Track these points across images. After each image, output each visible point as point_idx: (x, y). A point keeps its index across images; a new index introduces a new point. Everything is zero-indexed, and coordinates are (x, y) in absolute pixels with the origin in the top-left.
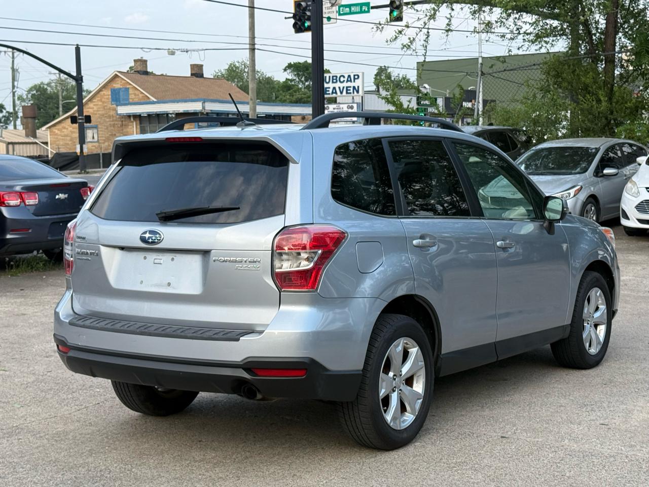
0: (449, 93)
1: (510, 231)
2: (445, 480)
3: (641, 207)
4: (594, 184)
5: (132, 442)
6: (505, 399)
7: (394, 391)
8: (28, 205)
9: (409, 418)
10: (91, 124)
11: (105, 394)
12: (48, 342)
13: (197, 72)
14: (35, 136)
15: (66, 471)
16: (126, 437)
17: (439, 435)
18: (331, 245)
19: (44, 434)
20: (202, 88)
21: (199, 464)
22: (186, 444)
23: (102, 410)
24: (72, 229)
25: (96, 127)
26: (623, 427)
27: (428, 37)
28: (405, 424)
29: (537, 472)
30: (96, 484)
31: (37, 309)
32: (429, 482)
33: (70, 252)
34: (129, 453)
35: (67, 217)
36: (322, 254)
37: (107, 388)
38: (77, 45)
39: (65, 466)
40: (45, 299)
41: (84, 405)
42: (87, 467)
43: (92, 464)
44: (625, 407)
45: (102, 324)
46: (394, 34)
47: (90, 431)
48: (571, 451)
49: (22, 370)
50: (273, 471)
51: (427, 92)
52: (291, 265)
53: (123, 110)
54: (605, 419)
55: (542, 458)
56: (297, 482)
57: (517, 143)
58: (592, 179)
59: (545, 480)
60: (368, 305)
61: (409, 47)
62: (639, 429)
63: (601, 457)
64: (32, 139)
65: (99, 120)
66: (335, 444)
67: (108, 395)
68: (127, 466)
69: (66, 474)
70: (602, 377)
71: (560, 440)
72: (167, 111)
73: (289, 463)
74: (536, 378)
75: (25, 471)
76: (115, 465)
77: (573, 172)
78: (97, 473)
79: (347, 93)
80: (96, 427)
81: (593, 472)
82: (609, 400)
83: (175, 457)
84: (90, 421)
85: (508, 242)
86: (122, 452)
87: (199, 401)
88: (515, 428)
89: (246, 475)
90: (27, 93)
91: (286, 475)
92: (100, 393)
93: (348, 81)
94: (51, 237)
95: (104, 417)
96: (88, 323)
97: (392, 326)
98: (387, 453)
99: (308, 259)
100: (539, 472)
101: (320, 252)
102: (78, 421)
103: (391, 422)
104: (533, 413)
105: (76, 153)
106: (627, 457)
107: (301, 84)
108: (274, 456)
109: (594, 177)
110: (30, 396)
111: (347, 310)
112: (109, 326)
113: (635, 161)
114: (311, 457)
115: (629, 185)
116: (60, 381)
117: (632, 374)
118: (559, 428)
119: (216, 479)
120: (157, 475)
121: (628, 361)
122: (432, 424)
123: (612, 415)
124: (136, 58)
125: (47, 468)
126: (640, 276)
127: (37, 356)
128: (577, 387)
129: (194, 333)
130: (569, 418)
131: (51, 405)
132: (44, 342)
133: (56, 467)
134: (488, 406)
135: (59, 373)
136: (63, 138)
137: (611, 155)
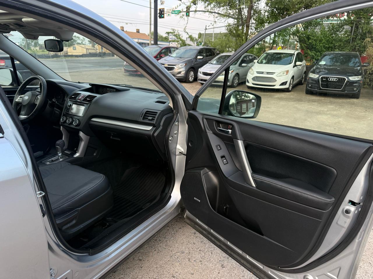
3: (254, 79)
4: (238, 69)
13: (138, 31)
14: (94, 47)
20: (139, 36)
57: (215, 53)
109: (238, 67)
113: (253, 61)
115: (250, 70)
137: (245, 59)
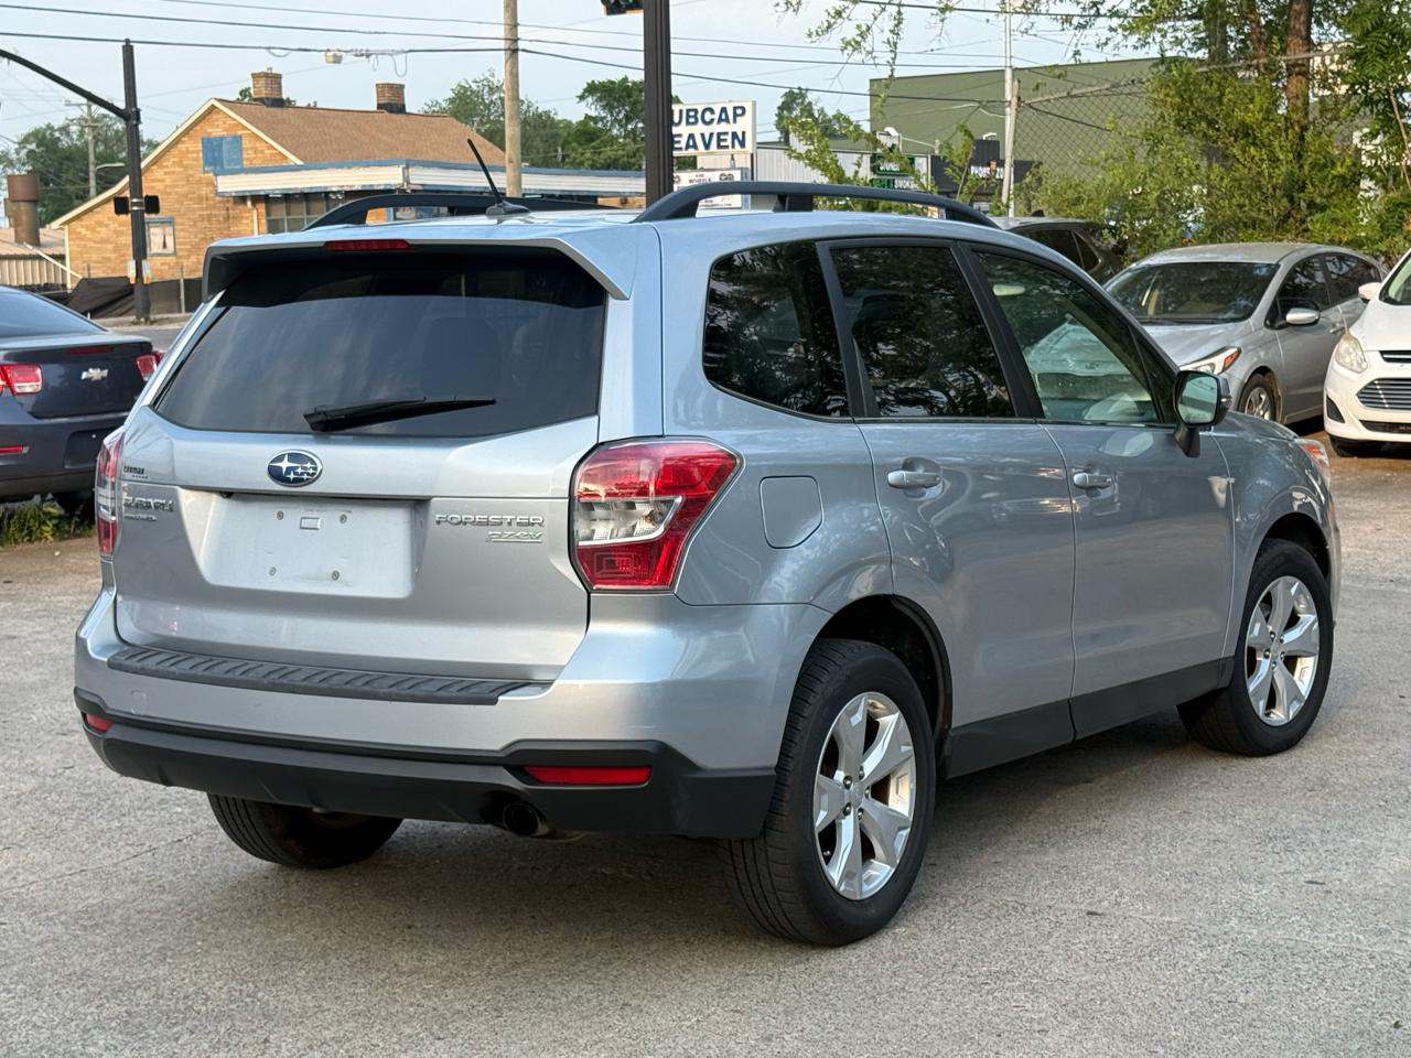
0: (941, 147)
1: (1101, 449)
2: (966, 1014)
3: (1368, 395)
4: (1265, 344)
5: (256, 930)
6: (1091, 826)
7: (846, 813)
8: (18, 394)
9: (880, 873)
10: (159, 216)
11: (194, 818)
12: (65, 701)
13: (392, 101)
14: (36, 242)
15: (106, 997)
16: (242, 917)
17: (947, 909)
18: (703, 484)
19: (56, 912)
20: (402, 136)
21: (410, 979)
22: (379, 934)
23: (188, 856)
24: (113, 449)
25: (170, 222)
26: (1359, 889)
27: (900, 23)
28: (871, 886)
29: (1173, 994)
30: (175, 1030)
31: (40, 625)
32: (931, 1019)
33: (109, 503)
34: (249, 956)
35: (106, 421)
36: (685, 504)
37: (198, 804)
38: (127, 41)
39: (106, 986)
40: (59, 602)
41: (148, 844)
42: (153, 988)
43: (164, 981)
44: (1359, 841)
45: (185, 666)
46: (826, 17)
47: (160, 905)
48: (1245, 945)
49: (7, 765)
50: (576, 995)
51: (893, 145)
52: (612, 531)
53: (231, 184)
54: (1317, 871)
55: (1182, 962)
56: (631, 1022)
57: (1097, 253)
58: (1262, 333)
59: (1192, 1013)
60: (787, 621)
61: (857, 46)
62: (1395, 894)
63: (1314, 959)
64: (31, 247)
65: (177, 206)
66: (716, 933)
67: (201, 820)
68: (245, 986)
69: (107, 1005)
70: (1303, 772)
71: (1219, 918)
72: (326, 187)
73: (612, 978)
74: (1158, 778)
75: (14, 998)
76: (218, 984)
77: (1221, 317)
78: (177, 1002)
79: (719, 146)
80: (175, 895)
81: (1297, 994)
82: (1322, 826)
83: (355, 963)
84: (160, 882)
85: (1097, 474)
86: (234, 953)
87: (407, 833)
88: (1116, 892)
89: (515, 1005)
90: (17, 146)
91: (606, 1004)
92: (183, 817)
93: (720, 120)
94: (72, 464)
95: (193, 872)
96: (151, 663)
97: (840, 667)
98: (833, 952)
99: (651, 518)
100: (1177, 994)
101: (679, 500)
102: (134, 882)
103: (840, 883)
104: (1155, 857)
105: (127, 278)
106: (1372, 957)
107: (617, 126)
108: (578, 961)
109: (1265, 329)
110: (25, 823)
111: (741, 632)
112: (199, 671)
113: (1355, 293)
114: (662, 963)
115: (1343, 345)
116: (94, 789)
117: (1369, 765)
118: (1215, 891)
119: (448, 1015)
120: (315, 1006)
121: (1359, 736)
122: (932, 883)
123: (1332, 861)
124: (258, 70)
125: (64, 991)
126: (1370, 546)
127: (42, 733)
128: (1251, 798)
129: (392, 686)
130: (1236, 868)
131: (72, 845)
132: (57, 701)
133: (82, 990)
134: (1053, 841)
135: (91, 772)
136: (98, 245)
137: (1301, 279)
